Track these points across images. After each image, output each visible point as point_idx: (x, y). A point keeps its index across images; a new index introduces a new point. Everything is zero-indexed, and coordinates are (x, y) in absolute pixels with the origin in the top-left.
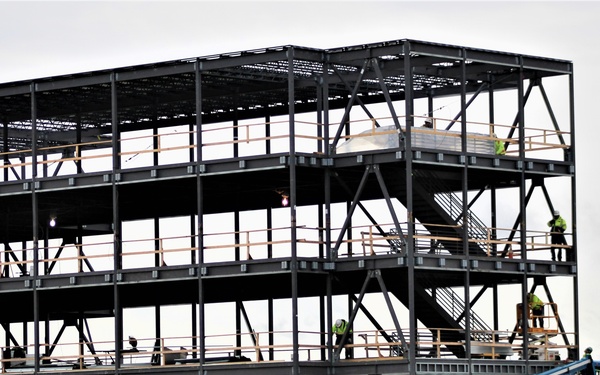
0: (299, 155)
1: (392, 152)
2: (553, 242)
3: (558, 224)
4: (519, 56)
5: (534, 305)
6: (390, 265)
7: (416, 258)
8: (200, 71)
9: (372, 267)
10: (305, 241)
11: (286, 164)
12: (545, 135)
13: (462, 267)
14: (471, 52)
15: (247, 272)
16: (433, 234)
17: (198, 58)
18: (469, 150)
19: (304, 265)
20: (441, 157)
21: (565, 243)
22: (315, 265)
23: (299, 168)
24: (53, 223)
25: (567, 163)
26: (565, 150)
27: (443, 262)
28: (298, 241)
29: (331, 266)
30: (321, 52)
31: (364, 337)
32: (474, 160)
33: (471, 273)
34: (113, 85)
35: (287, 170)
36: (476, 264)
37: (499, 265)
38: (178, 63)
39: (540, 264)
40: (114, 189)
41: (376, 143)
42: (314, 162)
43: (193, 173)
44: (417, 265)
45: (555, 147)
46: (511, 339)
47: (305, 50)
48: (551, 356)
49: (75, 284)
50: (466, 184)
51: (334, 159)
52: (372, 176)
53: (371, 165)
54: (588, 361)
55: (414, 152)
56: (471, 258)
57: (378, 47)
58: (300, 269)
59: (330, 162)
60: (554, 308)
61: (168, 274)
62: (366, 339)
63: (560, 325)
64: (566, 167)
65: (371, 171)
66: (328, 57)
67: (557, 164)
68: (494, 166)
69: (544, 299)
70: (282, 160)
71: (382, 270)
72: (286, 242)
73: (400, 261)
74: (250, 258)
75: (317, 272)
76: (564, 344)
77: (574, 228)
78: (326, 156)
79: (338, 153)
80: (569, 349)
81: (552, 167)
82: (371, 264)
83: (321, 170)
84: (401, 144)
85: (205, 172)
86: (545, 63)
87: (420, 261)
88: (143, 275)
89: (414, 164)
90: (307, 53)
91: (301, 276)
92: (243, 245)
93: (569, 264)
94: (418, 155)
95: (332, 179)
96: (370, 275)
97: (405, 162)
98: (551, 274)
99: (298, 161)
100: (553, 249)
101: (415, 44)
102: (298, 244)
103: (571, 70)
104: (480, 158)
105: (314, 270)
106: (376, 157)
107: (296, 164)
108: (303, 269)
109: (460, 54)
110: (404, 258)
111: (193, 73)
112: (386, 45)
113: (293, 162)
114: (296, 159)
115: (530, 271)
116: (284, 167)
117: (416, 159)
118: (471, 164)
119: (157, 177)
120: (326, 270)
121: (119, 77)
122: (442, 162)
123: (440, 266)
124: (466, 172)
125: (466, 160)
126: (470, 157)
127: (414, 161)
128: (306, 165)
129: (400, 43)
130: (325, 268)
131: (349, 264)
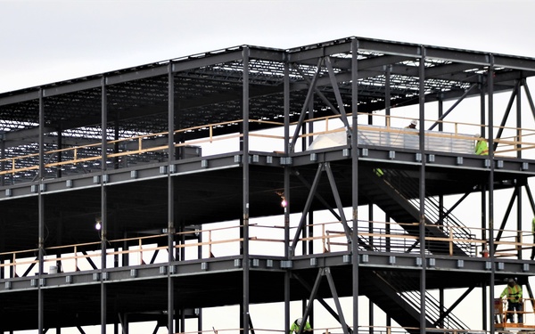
0: (252, 154)
1: (339, 150)
4: (488, 54)
6: (337, 263)
7: (361, 255)
8: (172, 73)
9: (323, 266)
10: (256, 239)
11: (240, 163)
13: (417, 266)
14: (431, 50)
15: (207, 270)
16: (411, 234)
17: (171, 61)
18: (427, 148)
19: (256, 263)
20: (392, 154)
22: (270, 263)
23: (253, 167)
24: (98, 226)
27: (392, 260)
28: (250, 239)
29: (288, 264)
30: (281, 52)
32: (432, 158)
33: (427, 271)
34: (103, 89)
35: (240, 169)
36: (433, 262)
37: (461, 264)
38: (156, 65)
39: (511, 263)
40: (103, 190)
43: (165, 174)
44: (363, 263)
47: (263, 49)
49: (71, 283)
51: (293, 158)
52: (324, 174)
53: (323, 164)
55: (361, 149)
56: (428, 256)
57: (330, 46)
58: (252, 266)
59: (288, 161)
61: (144, 273)
65: (323, 170)
67: (531, 163)
68: (458, 165)
70: (237, 159)
71: (332, 268)
73: (346, 259)
74: (212, 256)
75: (272, 270)
78: (286, 155)
79: (296, 151)
81: (526, 166)
82: (322, 261)
83: (280, 169)
84: (349, 142)
85: (175, 172)
87: (366, 258)
88: (124, 274)
89: (360, 162)
90: (266, 52)
91: (254, 275)
92: (206, 244)
94: (365, 152)
95: (292, 178)
96: (321, 273)
97: (351, 159)
98: (533, 273)
99: (252, 159)
104: (440, 156)
105: (269, 268)
106: (327, 155)
107: (249, 162)
108: (256, 267)
109: (419, 52)
110: (350, 256)
111: (167, 75)
112: (337, 43)
113: (247, 160)
114: (250, 157)
115: (498, 270)
116: (238, 165)
117: (362, 157)
118: (429, 162)
119: (136, 178)
120: (283, 268)
121: (108, 81)
122: (394, 159)
123: (390, 264)
124: (423, 170)
125: (423, 158)
126: (428, 155)
127: (360, 159)
128: (261, 164)
129: (348, 40)
130: (282, 266)
131: (304, 262)
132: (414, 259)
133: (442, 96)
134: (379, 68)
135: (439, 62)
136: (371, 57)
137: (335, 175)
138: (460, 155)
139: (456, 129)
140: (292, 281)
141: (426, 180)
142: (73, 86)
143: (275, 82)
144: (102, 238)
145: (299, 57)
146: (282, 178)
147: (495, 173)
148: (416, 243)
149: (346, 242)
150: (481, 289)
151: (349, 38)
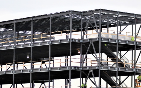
1: (96, 39)
4: (135, 14)
7: (101, 67)
8: (51, 17)
9: (91, 69)
10: (73, 62)
11: (69, 41)
13: (115, 70)
15: (59, 70)
16: (113, 61)
17: (51, 14)
20: (110, 40)
22: (76, 68)
23: (72, 43)
28: (71, 62)
29: (81, 69)
30: (80, 12)
32: (120, 41)
33: (118, 71)
34: (32, 21)
35: (69, 43)
36: (120, 69)
37: (127, 70)
38: (46, 15)
39: (140, 70)
40: (31, 48)
43: (49, 44)
44: (101, 69)
47: (76, 11)
49: (22, 72)
52: (91, 45)
53: (91, 42)
55: (102, 39)
57: (94, 11)
58: (72, 69)
59: (82, 41)
61: (42, 70)
65: (91, 44)
66: (83, 14)
68: (127, 43)
71: (93, 70)
74: (61, 66)
79: (84, 39)
83: (79, 43)
84: (98, 37)
85: (51, 44)
88: (37, 70)
91: (72, 71)
92: (59, 63)
94: (103, 39)
96: (90, 71)
97: (99, 41)
101: (103, 10)
104: (122, 41)
105: (76, 69)
106: (92, 40)
107: (72, 41)
108: (73, 69)
109: (117, 13)
110: (98, 67)
111: (50, 18)
112: (96, 10)
113: (71, 41)
114: (72, 40)
115: (137, 71)
116: (69, 42)
117: (102, 41)
118: (119, 42)
119: (41, 45)
120: (80, 70)
121: (33, 19)
122: (110, 42)
123: (108, 69)
124: (118, 44)
125: (118, 41)
126: (119, 41)
127: (101, 41)
128: (75, 42)
129: (99, 10)
130: (80, 69)
131: (85, 68)
132: (115, 68)
133: (121, 25)
134: (106, 17)
135: (122, 16)
136: (104, 14)
137: (94, 45)
138: (127, 41)
139: (126, 34)
140: (82, 73)
141: (118, 47)
142: (24, 20)
143: (77, 20)
144: (31, 61)
145: (85, 14)
146: (80, 46)
147: (136, 46)
148: (115, 64)
149: (97, 63)
150: (131, 76)
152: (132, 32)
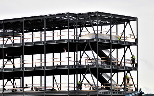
0: (70, 40)
1: (93, 39)
2: (132, 62)
3: (133, 58)
4: (125, 16)
5: (127, 78)
6: (92, 67)
8: (45, 18)
10: (71, 61)
11: (67, 42)
12: (130, 36)
13: (110, 68)
14: (113, 15)
15: (57, 68)
17: (45, 15)
18: (112, 39)
19: (71, 67)
20: (105, 41)
21: (135, 63)
22: (74, 67)
23: (70, 43)
24: (6, 55)
25: (136, 43)
26: (135, 39)
27: (105, 67)
28: (70, 61)
29: (78, 67)
30: (76, 14)
31: (85, 85)
32: (113, 42)
33: (112, 69)
34: (23, 22)
35: (67, 43)
36: (113, 67)
37: (119, 68)
38: (40, 16)
39: (129, 67)
40: (23, 47)
41: (89, 37)
42: (74, 41)
43: (43, 44)
44: (99, 67)
45: (133, 39)
46: (121, 86)
48: (131, 90)
49: (13, 71)
50: (111, 47)
51: (79, 41)
52: (88, 45)
53: (88, 43)
54: (141, 92)
55: (99, 39)
56: (112, 66)
57: (90, 13)
58: (70, 68)
60: (132, 79)
61: (37, 69)
62: (86, 85)
63: (133, 83)
64: (135, 44)
66: (78, 15)
67: (133, 43)
68: (118, 43)
69: (130, 76)
70: (66, 41)
71: (90, 68)
72: (67, 61)
73: (95, 66)
75: (74, 69)
76: (134, 87)
77: (137, 59)
78: (77, 40)
79: (80, 39)
80: (135, 89)
81: (132, 44)
82: (88, 67)
83: (75, 43)
84: (96, 37)
85: (47, 43)
86: (131, 18)
87: (100, 66)
88: (31, 69)
89: (99, 42)
90: (72, 14)
91: (70, 70)
92: (56, 62)
93: (136, 67)
94: (100, 40)
95: (78, 46)
96: (87, 70)
97: (96, 42)
98: (131, 70)
99: (70, 41)
100: (132, 64)
102: (69, 62)
103: (137, 20)
104: (115, 41)
106: (89, 40)
109: (110, 15)
112: (92, 13)
115: (126, 69)
118: (112, 43)
119: (34, 45)
121: (25, 20)
130: (76, 68)
131: (82, 67)
132: (104, 66)
148: (103, 62)
151: (96, 12)
152: (116, 32)
